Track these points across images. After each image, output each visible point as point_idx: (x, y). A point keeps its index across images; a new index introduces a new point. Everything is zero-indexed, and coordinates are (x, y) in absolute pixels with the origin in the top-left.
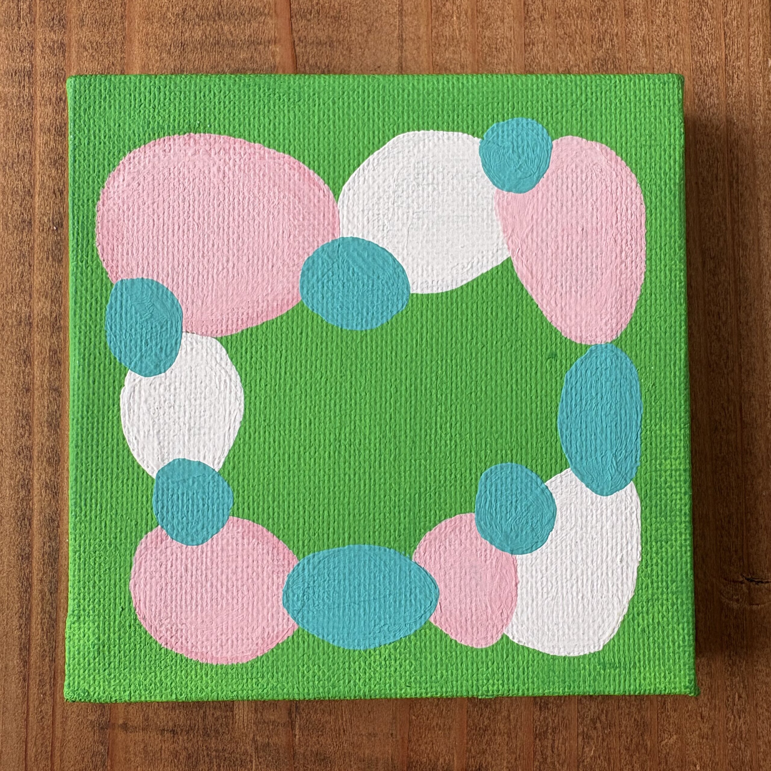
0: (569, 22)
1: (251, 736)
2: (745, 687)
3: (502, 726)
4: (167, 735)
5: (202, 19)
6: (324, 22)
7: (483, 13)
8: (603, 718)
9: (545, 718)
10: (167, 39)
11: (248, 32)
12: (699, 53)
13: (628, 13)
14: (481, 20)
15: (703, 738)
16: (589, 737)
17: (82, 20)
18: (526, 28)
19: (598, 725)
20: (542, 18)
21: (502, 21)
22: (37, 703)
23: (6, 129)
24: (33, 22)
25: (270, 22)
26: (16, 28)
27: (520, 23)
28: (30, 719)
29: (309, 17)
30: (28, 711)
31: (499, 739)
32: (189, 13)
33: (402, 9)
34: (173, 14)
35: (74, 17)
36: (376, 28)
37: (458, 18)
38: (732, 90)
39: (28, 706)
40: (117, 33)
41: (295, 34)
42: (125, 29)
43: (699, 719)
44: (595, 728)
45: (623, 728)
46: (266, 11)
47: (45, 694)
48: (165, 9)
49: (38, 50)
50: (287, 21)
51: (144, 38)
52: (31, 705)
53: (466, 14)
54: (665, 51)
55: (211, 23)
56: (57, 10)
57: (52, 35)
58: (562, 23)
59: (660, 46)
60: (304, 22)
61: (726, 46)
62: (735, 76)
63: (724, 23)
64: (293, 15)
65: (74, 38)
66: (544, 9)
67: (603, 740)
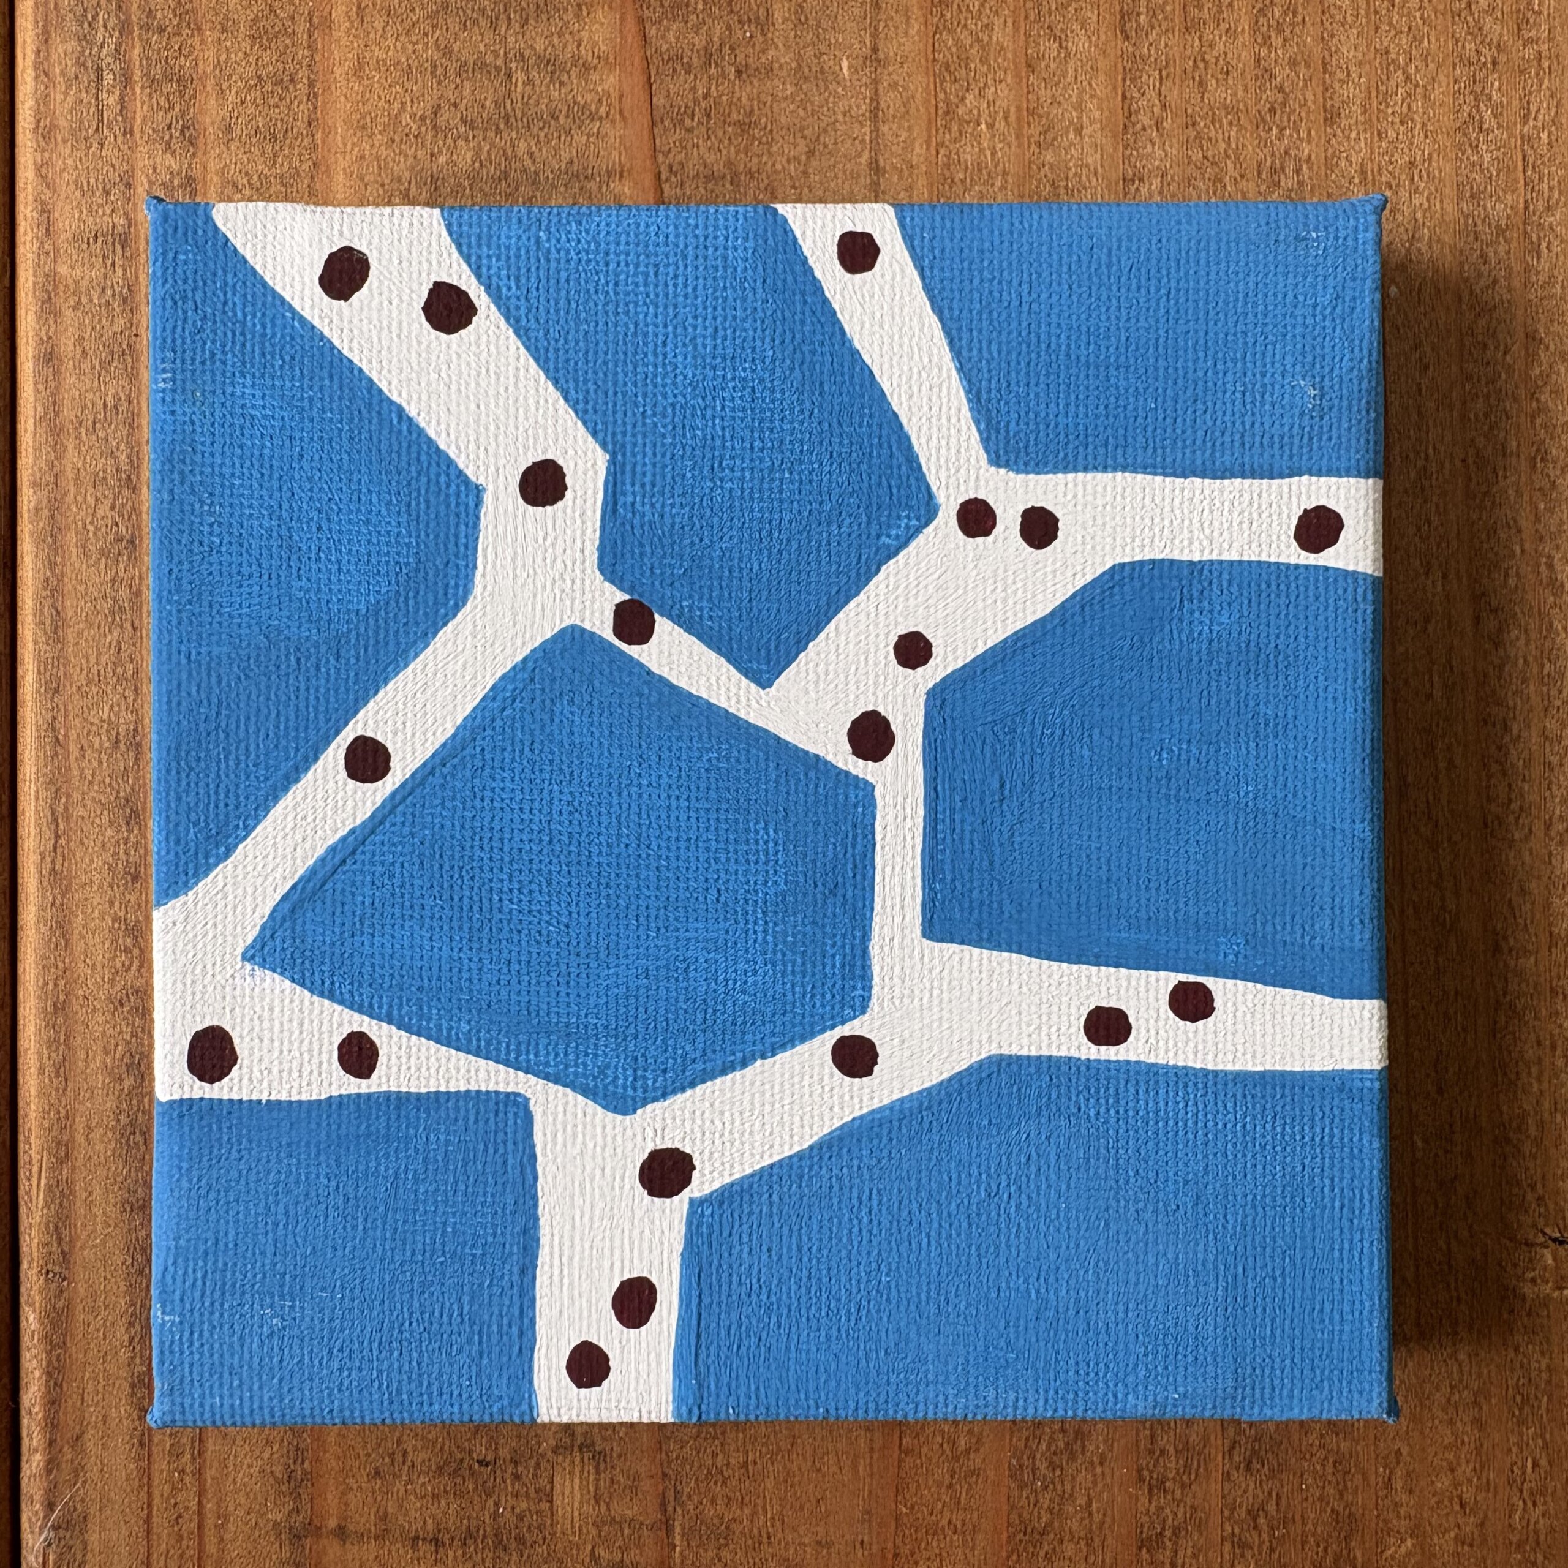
0: (1213, 134)
1: (589, 1547)
2: (1546, 1446)
3: (1075, 1526)
4: (423, 1547)
5: (473, 128)
6: (720, 134)
7: (1040, 116)
8: (1272, 1508)
9: (1160, 1509)
10: (401, 168)
11: (565, 156)
12: (1472, 196)
13: (1331, 117)
14: (1035, 130)
15: (1463, 1543)
16: (1243, 1545)
17: (229, 129)
18: (1126, 147)
19: (1262, 1521)
20: (1158, 125)
21: (1079, 132)
22: (167, 1489)
23: (79, 350)
24: (128, 132)
25: (611, 133)
26: (95, 145)
27: (1115, 136)
28: (154, 1520)
29: (688, 122)
30: (149, 1506)
31: (1069, 1549)
32: (445, 115)
33: (877, 108)
34: (413, 115)
35: (213, 123)
36: (826, 146)
37: (991, 126)
38: (1538, 273)
39: (149, 1494)
40: (300, 155)
41: (660, 158)
42: (315, 147)
43: (1457, 1507)
44: (1255, 1527)
45: (1310, 1526)
46: (602, 111)
47: (183, 1471)
48: (397, 106)
49: (140, 190)
50: (646, 133)
51: (355, 168)
52: (156, 1493)
53: (1006, 118)
54: (1404, 194)
55: (491, 134)
56: (177, 109)
57: (169, 160)
58: (1198, 136)
59: (1394, 184)
60: (679, 134)
61: (1526, 184)
62: (1544, 245)
63: (1522, 138)
64: (657, 118)
65: (212, 166)
66: (1164, 107)
67: (1272, 1550)
